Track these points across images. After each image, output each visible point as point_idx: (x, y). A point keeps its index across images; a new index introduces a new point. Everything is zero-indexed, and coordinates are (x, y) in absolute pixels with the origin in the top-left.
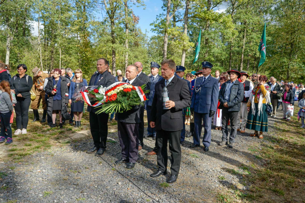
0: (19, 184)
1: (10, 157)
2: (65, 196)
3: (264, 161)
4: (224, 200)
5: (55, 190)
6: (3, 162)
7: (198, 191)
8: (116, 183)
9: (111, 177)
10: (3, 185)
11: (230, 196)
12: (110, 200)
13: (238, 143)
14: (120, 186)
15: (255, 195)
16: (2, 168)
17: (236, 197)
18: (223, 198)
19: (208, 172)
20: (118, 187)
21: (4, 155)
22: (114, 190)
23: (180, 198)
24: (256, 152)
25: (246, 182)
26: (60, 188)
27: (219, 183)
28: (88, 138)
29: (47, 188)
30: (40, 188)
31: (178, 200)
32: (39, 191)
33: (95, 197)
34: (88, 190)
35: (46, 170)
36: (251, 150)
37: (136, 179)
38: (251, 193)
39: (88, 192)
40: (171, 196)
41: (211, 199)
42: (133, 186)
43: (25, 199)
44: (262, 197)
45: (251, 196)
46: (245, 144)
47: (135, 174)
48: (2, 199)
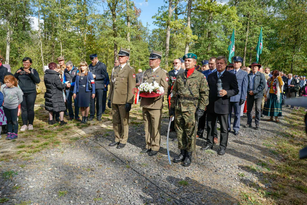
0: (31, 184)
1: (19, 154)
2: (80, 195)
3: (280, 156)
4: (248, 199)
5: (70, 189)
6: (12, 160)
8: (132, 181)
9: (127, 175)
11: (253, 194)
12: (128, 200)
13: (251, 138)
14: (137, 185)
15: (279, 193)
17: (260, 196)
18: (247, 196)
19: (227, 169)
20: (135, 186)
22: (132, 189)
23: (202, 197)
24: (272, 147)
25: (267, 179)
26: (75, 188)
27: (240, 180)
28: (97, 134)
29: (61, 187)
30: (53, 187)
31: (200, 200)
32: (53, 190)
33: (113, 197)
34: (104, 189)
35: (58, 168)
36: (266, 145)
37: (153, 177)
38: (274, 191)
39: (104, 191)
40: (192, 194)
41: (234, 198)
42: (151, 185)
44: (286, 195)
45: (276, 194)
46: (259, 139)
47: (151, 172)
48: (15, 200)
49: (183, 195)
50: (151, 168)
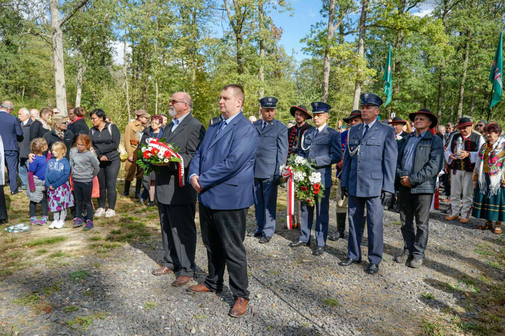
0: (109, 290)
1: (92, 249)
4: (433, 332)
5: (161, 300)
6: (82, 256)
7: (388, 314)
8: (253, 295)
10: (86, 289)
11: (443, 326)
12: (245, 320)
13: (455, 240)
14: (260, 301)
15: (488, 328)
16: (83, 265)
17: (455, 329)
18: (431, 328)
19: (405, 286)
20: (257, 301)
21: (84, 246)
22: (251, 305)
23: (359, 325)
24: (490, 257)
25: (471, 305)
26: (168, 299)
27: (424, 304)
29: (148, 296)
30: (139, 296)
31: (355, 328)
32: (139, 300)
33: (222, 315)
34: (210, 303)
35: (146, 271)
36: (479, 252)
37: (285, 291)
38: (481, 323)
39: (210, 306)
40: (343, 320)
41: (411, 329)
42: (280, 301)
43: (120, 311)
44: (501, 332)
45: (482, 327)
46: (469, 242)
47: (283, 283)
48: (86, 309)
49: (328, 320)
50: (283, 277)
